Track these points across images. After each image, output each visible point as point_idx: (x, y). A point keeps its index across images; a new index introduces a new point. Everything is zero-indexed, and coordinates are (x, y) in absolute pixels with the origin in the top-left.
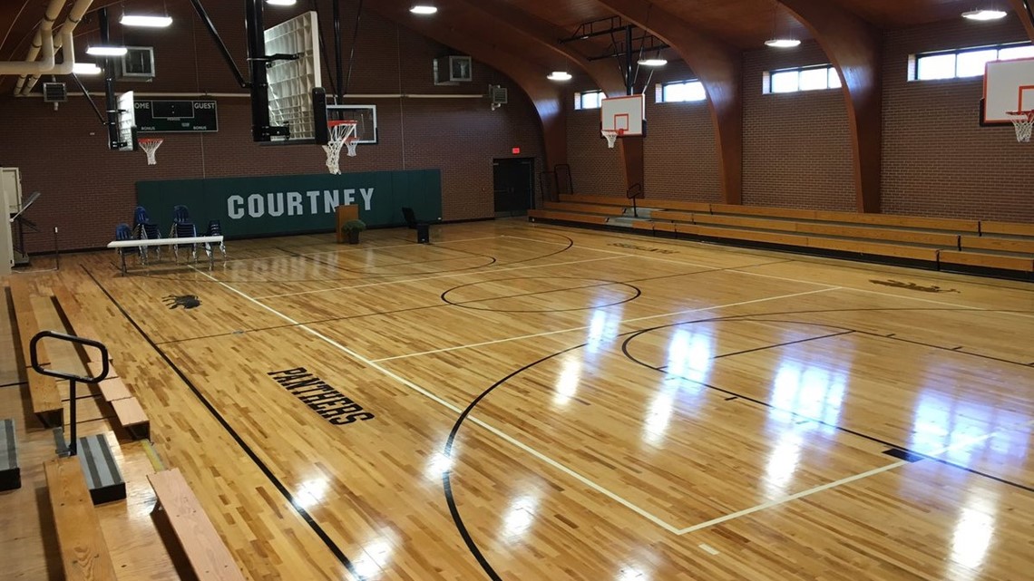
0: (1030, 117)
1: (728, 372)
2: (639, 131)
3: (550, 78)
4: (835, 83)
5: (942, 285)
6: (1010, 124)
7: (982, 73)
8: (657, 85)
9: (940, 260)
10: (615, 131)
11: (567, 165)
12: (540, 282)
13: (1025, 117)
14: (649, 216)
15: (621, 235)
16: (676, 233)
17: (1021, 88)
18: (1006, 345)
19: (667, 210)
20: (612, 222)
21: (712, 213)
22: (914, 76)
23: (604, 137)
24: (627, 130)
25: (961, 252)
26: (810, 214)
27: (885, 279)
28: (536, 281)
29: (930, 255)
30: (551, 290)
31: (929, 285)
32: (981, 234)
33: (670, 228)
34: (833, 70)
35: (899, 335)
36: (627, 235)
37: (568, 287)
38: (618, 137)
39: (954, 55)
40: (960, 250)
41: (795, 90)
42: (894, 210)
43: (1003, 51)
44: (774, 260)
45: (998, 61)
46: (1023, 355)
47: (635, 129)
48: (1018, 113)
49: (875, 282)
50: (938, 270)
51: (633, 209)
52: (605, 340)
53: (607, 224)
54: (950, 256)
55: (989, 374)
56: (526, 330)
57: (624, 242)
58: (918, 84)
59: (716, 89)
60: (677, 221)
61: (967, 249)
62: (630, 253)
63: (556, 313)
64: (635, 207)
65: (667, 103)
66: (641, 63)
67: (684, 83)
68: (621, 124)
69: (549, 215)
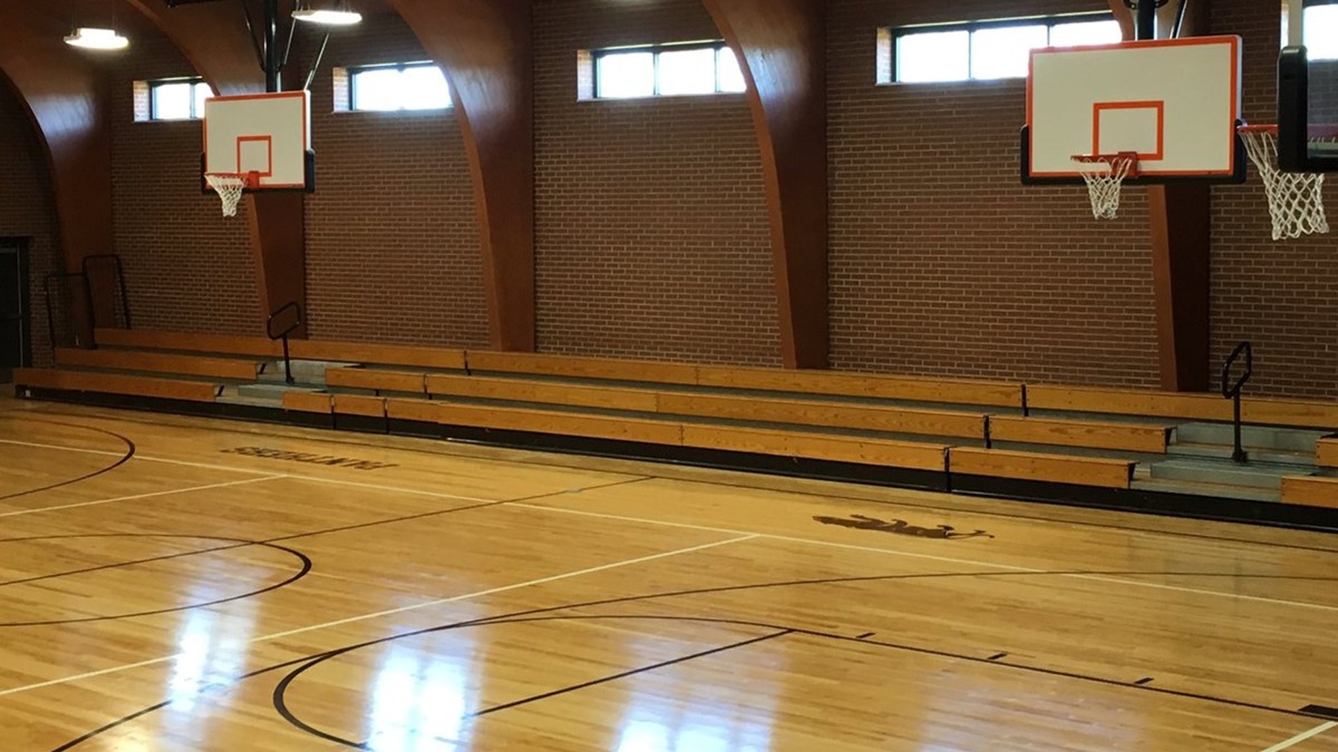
0: (1115, 166)
1: (526, 742)
2: (298, 178)
3: (72, 42)
4: (735, 84)
5: (959, 523)
6: (1078, 180)
7: (1023, 73)
8: (336, 70)
9: (952, 469)
10: (238, 175)
11: (117, 257)
12: (55, 546)
13: (1105, 167)
14: (321, 380)
15: (253, 427)
16: (386, 419)
17: (1098, 107)
18: (1090, 644)
19: (363, 365)
20: (231, 396)
21: (469, 372)
22: (888, 75)
23: (212, 192)
24: (269, 174)
25: (991, 451)
26: (683, 371)
27: (845, 513)
28: (45, 546)
29: (929, 459)
30: (87, 566)
31: (931, 522)
32: (1026, 411)
33: (371, 407)
34: (727, 53)
35: (881, 635)
36: (269, 428)
37: (127, 558)
38: (245, 191)
39: (965, 33)
40: (989, 446)
41: (648, 93)
42: (857, 362)
43: (1059, 29)
44: (613, 478)
45: (1051, 50)
46: (1123, 664)
47: (289, 173)
48: (1094, 159)
49: (826, 520)
50: (949, 492)
51: (282, 364)
52: (214, 679)
53: (219, 400)
54: (970, 460)
55: (1064, 708)
56: (26, 672)
57: (261, 443)
58: (897, 92)
59: (474, 85)
60: (389, 392)
61: (1003, 444)
62: (280, 470)
63: (101, 626)
64: (287, 359)
65: (361, 115)
66: (302, 17)
67: (401, 68)
68: (254, 159)
69: (70, 381)
